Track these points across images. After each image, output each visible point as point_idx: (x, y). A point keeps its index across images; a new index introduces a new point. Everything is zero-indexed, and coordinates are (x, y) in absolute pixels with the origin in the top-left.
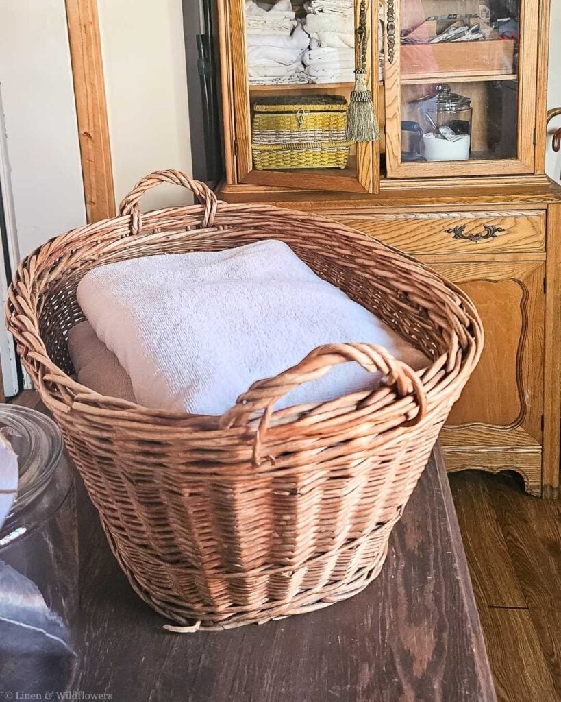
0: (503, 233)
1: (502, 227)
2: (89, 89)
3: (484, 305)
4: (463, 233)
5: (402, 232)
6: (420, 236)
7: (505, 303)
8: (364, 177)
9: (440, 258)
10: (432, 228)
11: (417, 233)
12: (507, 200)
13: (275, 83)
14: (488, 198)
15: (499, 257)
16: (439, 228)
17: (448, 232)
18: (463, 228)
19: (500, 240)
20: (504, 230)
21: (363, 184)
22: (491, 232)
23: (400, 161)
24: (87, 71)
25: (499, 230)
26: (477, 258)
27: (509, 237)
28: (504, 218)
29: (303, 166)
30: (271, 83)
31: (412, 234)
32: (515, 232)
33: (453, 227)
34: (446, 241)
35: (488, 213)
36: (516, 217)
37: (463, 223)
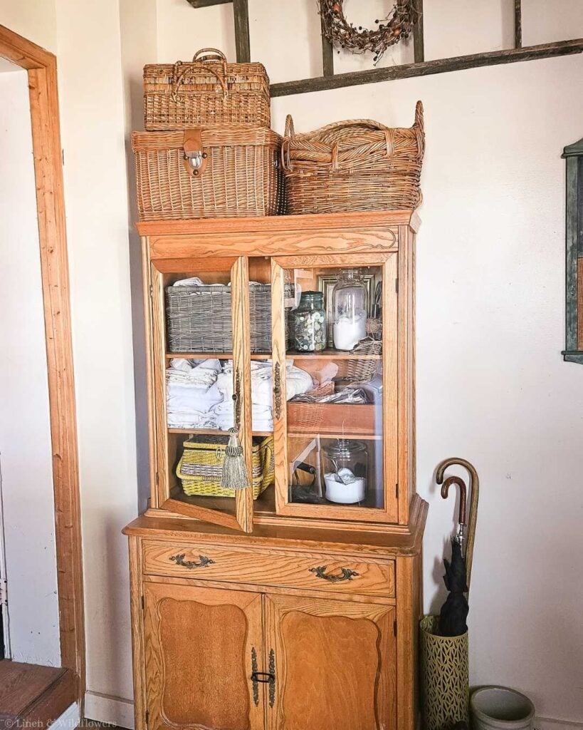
0: (357, 577)
1: (357, 572)
2: (61, 421)
3: (345, 639)
4: (324, 573)
5: (274, 566)
6: (290, 572)
7: (364, 640)
8: (240, 518)
9: (306, 594)
10: (299, 566)
11: (286, 568)
12: (358, 549)
13: (193, 427)
14: (344, 544)
15: (356, 598)
16: (304, 566)
17: (311, 570)
18: (324, 569)
19: (355, 583)
20: (358, 575)
21: (240, 523)
22: (348, 575)
23: (287, 501)
24: (60, 407)
25: (353, 574)
26: (337, 597)
27: (363, 581)
28: (359, 563)
29: (222, 495)
30: (189, 427)
31: (282, 570)
32: (367, 578)
33: (316, 567)
34: (311, 578)
35: (346, 557)
36: (368, 564)
37: (324, 565)
